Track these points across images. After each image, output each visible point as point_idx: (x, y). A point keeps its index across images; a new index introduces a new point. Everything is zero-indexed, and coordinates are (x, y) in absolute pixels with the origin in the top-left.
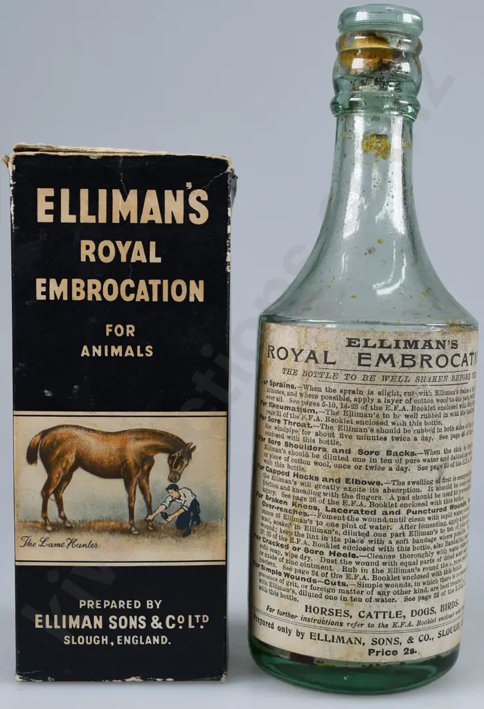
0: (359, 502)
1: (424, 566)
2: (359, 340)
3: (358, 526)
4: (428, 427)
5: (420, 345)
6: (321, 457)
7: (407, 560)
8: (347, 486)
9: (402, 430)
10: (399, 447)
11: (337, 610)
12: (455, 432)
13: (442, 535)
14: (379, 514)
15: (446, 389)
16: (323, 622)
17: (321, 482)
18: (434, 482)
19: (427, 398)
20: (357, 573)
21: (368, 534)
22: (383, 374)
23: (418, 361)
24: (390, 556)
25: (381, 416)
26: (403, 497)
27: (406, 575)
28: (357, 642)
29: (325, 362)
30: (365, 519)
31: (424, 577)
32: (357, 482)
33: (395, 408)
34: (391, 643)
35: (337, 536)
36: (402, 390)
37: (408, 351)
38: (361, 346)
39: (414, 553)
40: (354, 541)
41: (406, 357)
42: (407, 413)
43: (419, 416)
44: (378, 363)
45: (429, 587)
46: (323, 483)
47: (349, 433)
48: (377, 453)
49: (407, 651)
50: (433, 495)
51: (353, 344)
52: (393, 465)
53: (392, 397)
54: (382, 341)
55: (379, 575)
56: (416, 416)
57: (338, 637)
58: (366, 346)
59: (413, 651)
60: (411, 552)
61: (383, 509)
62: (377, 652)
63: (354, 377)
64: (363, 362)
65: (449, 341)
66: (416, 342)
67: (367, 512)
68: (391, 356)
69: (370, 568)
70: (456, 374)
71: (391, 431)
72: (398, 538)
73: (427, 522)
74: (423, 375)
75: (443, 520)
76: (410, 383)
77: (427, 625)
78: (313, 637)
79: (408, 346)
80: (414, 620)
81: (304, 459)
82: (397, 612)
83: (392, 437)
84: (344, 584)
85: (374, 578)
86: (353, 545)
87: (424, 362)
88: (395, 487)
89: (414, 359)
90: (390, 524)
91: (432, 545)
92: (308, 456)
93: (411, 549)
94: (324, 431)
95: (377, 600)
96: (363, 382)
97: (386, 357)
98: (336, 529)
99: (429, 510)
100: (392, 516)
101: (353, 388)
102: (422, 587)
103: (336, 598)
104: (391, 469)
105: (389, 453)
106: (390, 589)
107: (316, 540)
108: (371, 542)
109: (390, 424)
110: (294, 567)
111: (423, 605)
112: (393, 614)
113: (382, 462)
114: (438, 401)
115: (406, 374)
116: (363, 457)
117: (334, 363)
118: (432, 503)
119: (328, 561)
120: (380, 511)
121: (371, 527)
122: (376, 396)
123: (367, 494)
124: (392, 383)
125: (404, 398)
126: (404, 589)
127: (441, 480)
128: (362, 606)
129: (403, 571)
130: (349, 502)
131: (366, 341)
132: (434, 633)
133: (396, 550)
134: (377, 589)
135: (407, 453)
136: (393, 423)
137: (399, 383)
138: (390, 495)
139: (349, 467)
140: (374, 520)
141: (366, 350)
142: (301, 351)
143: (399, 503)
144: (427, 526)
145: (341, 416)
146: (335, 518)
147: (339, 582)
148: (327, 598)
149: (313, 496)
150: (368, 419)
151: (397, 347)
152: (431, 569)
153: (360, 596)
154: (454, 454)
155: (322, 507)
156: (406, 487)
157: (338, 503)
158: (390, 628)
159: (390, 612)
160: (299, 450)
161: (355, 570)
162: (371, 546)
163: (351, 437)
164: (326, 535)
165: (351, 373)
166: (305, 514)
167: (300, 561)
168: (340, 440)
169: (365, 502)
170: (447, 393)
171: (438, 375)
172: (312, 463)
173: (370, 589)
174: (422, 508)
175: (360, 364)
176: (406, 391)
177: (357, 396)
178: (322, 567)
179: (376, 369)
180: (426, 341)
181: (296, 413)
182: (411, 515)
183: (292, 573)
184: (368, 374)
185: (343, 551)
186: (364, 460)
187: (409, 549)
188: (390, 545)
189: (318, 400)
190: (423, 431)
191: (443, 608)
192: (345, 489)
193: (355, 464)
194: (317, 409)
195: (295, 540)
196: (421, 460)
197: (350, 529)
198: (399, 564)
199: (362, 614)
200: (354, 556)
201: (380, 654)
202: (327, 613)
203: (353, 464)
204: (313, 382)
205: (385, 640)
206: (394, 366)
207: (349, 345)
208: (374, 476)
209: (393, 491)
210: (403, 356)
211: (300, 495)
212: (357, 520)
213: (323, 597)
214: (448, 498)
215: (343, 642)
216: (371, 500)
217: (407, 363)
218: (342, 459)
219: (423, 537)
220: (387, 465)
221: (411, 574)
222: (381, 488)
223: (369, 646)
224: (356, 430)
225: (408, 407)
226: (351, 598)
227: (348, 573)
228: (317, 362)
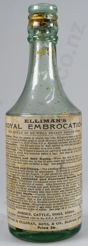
0: (31, 176)
1: (56, 198)
2: (28, 120)
3: (32, 184)
4: (55, 150)
5: (50, 121)
6: (19, 161)
7: (50, 196)
8: (28, 170)
9: (45, 151)
10: (44, 157)
11: (27, 213)
12: (67, 151)
13: (64, 187)
14: (39, 180)
15: (62, 136)
16: (22, 217)
17: (20, 169)
18: (59, 169)
19: (54, 139)
20: (32, 200)
21: (35, 187)
22: (37, 132)
23: (50, 127)
24: (43, 195)
25: (37, 146)
26: (47, 174)
27: (49, 201)
28: (34, 224)
29: (19, 128)
30: (34, 182)
31: (57, 202)
32: (31, 169)
33: (42, 143)
34: (45, 225)
35: (25, 188)
36: (44, 137)
37: (45, 123)
38: (29, 122)
39: (52, 193)
40: (31, 189)
41: (44, 126)
42: (46, 145)
43: (51, 146)
44: (35, 128)
45: (59, 206)
46: (21, 169)
47: (27, 152)
48: (37, 159)
49: (52, 228)
50: (59, 174)
51: (27, 122)
52: (43, 163)
53: (40, 140)
54: (36, 120)
55: (40, 201)
56: (50, 146)
57: (28, 222)
58: (31, 122)
59: (54, 228)
60: (51, 193)
61: (40, 178)
62: (41, 228)
63: (27, 133)
64: (30, 128)
65: (62, 119)
66: (48, 120)
67: (34, 179)
68: (39, 125)
69: (36, 199)
70: (66, 131)
71: (41, 151)
72: (46, 188)
73: (57, 183)
74: (52, 131)
75: (64, 182)
76: (47, 135)
77: (59, 219)
78: (20, 222)
79: (45, 122)
80: (54, 217)
81: (15, 161)
82: (47, 214)
83: (42, 153)
84: (28, 204)
85: (38, 202)
86: (30, 190)
87: (52, 127)
88: (44, 171)
89: (48, 126)
90: (42, 183)
91: (59, 191)
92: (16, 160)
93: (51, 192)
94: (20, 152)
95: (40, 210)
96: (31, 135)
97: (37, 126)
98: (25, 185)
99: (57, 178)
100: (43, 181)
101: (28, 137)
102: (56, 205)
103: (26, 209)
104: (42, 164)
105: (41, 159)
106: (44, 206)
107: (19, 189)
108: (36, 189)
109: (40, 149)
110: (14, 198)
111: (57, 212)
112: (46, 215)
113: (38, 162)
114: (58, 140)
115: (45, 132)
116: (32, 160)
117: (21, 128)
118: (58, 176)
119: (23, 196)
120: (39, 179)
121: (36, 184)
122: (35, 139)
123: (34, 173)
124: (40, 135)
125: (45, 140)
126: (49, 206)
127: (62, 168)
128: (35, 212)
129: (48, 200)
130: (29, 176)
131: (31, 120)
132: (63, 222)
133: (45, 192)
134: (39, 206)
135: (47, 159)
136: (42, 149)
137: (43, 135)
138: (42, 173)
139: (28, 164)
140: (37, 182)
141: (31, 124)
142: (12, 124)
143: (45, 176)
144: (57, 184)
145: (24, 146)
146: (24, 181)
147: (27, 203)
148: (24, 209)
149: (18, 174)
150: (33, 147)
151: (41, 122)
152: (59, 199)
153: (34, 208)
154: (67, 159)
155: (20, 177)
156: (47, 170)
157: (25, 176)
158: (45, 219)
159: (45, 214)
160: (13, 158)
161: (32, 199)
162: (36, 191)
163: (28, 154)
164: (22, 187)
165: (27, 132)
166: (16, 180)
167: (16, 196)
168: (25, 155)
169: (33, 176)
170: (62, 138)
171: (58, 131)
172: (17, 163)
173: (37, 206)
174: (55, 178)
175: (29, 129)
176: (45, 137)
177: (29, 139)
178: (22, 198)
179: (34, 130)
180: (52, 120)
181: (12, 146)
182: (50, 180)
183: (14, 200)
184: (32, 132)
185: (27, 193)
186: (32, 161)
187: (50, 192)
188: (43, 191)
189: (18, 141)
190: (53, 151)
191: (66, 213)
192: (27, 171)
193: (30, 163)
194: (17, 144)
195: (14, 189)
196: (53, 161)
197: (29, 185)
198: (47, 197)
199: (35, 214)
200: (31, 194)
201: (42, 228)
202: (24, 214)
203: (29, 163)
204: (16, 135)
205: (43, 223)
206: (40, 129)
207: (25, 122)
208: (36, 167)
209: (43, 172)
210: (44, 125)
211: (14, 174)
212: (31, 182)
213: (22, 208)
214: (66, 174)
215: (29, 224)
216: (35, 175)
217: (45, 127)
218: (26, 161)
219: (56, 188)
220: (40, 163)
221: (51, 201)
222: (39, 171)
223: (38, 225)
224: (29, 151)
225: (47, 143)
226: (31, 209)
227: (29, 200)
228: (16, 128)
